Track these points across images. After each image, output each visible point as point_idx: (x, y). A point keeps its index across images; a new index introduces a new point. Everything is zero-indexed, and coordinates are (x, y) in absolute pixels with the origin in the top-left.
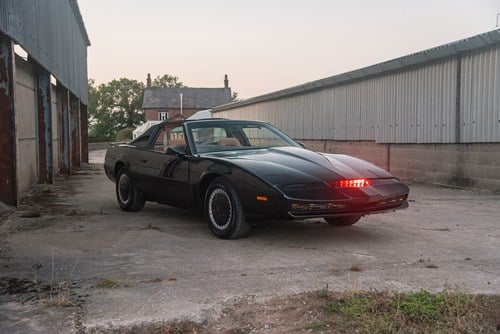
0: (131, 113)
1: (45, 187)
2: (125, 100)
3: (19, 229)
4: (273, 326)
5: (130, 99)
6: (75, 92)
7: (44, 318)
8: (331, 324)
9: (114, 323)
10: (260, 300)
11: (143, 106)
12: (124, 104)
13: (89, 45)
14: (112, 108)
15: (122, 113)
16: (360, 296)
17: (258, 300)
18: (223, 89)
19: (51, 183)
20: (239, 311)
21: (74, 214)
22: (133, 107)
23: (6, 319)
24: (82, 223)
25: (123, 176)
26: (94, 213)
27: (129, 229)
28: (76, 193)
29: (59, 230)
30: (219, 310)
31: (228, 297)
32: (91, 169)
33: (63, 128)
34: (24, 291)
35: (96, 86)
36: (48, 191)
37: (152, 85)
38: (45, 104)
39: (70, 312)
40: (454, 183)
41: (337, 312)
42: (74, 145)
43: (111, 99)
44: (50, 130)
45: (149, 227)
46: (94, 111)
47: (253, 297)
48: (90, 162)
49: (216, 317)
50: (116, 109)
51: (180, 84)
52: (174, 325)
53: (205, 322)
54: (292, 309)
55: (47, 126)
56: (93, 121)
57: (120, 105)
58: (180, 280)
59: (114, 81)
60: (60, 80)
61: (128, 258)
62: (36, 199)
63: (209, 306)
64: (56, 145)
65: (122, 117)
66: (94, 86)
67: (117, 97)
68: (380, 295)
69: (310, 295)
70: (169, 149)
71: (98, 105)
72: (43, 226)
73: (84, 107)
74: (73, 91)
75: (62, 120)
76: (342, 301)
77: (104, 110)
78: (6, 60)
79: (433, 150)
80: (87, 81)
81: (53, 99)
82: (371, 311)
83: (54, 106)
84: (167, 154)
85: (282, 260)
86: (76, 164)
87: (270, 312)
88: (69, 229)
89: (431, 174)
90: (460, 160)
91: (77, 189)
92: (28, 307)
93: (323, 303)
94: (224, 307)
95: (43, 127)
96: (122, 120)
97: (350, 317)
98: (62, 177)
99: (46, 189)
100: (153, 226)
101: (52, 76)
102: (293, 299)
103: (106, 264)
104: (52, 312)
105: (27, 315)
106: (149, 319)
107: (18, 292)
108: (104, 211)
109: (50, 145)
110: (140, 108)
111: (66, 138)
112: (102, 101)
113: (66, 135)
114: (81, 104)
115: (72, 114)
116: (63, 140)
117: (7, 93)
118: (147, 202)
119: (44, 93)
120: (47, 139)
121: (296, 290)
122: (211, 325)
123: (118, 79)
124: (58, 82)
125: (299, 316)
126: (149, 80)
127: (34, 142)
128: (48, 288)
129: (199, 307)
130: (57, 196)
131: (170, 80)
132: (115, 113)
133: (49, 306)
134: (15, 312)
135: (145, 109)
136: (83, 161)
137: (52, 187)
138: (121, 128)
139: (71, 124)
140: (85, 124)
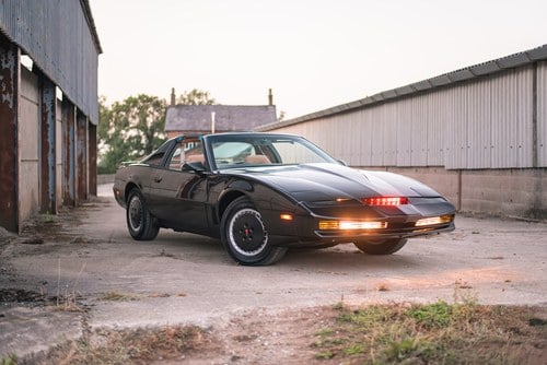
0: (150, 137)
1: (48, 217)
2: (144, 121)
3: (22, 254)
4: (281, 334)
5: (150, 121)
6: (82, 108)
7: (52, 319)
8: (341, 331)
9: (119, 325)
10: (272, 312)
11: (166, 129)
12: (142, 126)
13: (101, 52)
14: (127, 131)
15: (139, 137)
16: (376, 308)
17: (268, 312)
18: (266, 107)
19: (55, 213)
20: (248, 322)
21: (79, 241)
22: (153, 131)
23: (17, 318)
24: (87, 250)
25: (135, 199)
26: (101, 242)
27: (140, 256)
28: (82, 224)
29: (64, 256)
30: (227, 319)
31: (238, 309)
32: (99, 202)
33: (68, 150)
34: (32, 300)
35: (108, 105)
36: (52, 222)
37: (177, 103)
38: (49, 121)
39: (77, 315)
40: (532, 215)
41: (349, 321)
42: (81, 172)
43: (126, 119)
44: (54, 151)
45: (162, 254)
46: (104, 135)
47: (264, 309)
48: (99, 195)
49: (223, 326)
50: (133, 133)
51: (211, 102)
52: (179, 329)
53: (211, 328)
54: (303, 319)
55: (51, 146)
56: (104, 148)
57: (137, 127)
58: (189, 296)
59: (131, 98)
60: (67, 93)
61: (136, 279)
62: (38, 228)
63: (216, 315)
64: (59, 171)
65: (139, 142)
66: (105, 104)
67: (134, 117)
68: (397, 305)
69: (324, 309)
70: (186, 166)
71: (110, 128)
72: (47, 252)
73: (92, 127)
74: (81, 108)
75: (67, 141)
76: (356, 312)
77: (117, 134)
78: (12, 70)
79: (509, 177)
80: (97, 98)
81: (59, 116)
82: (384, 319)
83: (58, 125)
84: (183, 171)
85: (305, 283)
86: (82, 196)
87: (281, 323)
88: (75, 254)
89: (508, 206)
90: (538, 187)
91: (83, 221)
92: (36, 310)
93: (337, 314)
94: (232, 317)
95: (46, 148)
96: (138, 146)
97: (361, 324)
98: (65, 208)
99: (48, 220)
100: (166, 253)
101: (57, 88)
102: (307, 312)
103: (112, 283)
104: (58, 315)
105: (36, 316)
106: (154, 323)
107: (26, 300)
108: (113, 240)
109: (54, 168)
110: (161, 130)
111: (71, 163)
112: (115, 123)
113: (71, 158)
114: (90, 123)
115: (78, 135)
116: (68, 166)
117: (11, 106)
118: (161, 230)
119: (49, 108)
120: (50, 163)
121: (311, 304)
122: (217, 332)
123: (135, 96)
124: (64, 96)
125: (309, 326)
126: (173, 96)
127: (36, 165)
128: (55, 298)
129: (205, 315)
130: (60, 226)
131: (199, 95)
132: (130, 138)
133: (56, 311)
134: (25, 314)
135: (167, 132)
136: (90, 192)
137: (55, 217)
138: (137, 156)
139: (77, 147)
140: (94, 151)
